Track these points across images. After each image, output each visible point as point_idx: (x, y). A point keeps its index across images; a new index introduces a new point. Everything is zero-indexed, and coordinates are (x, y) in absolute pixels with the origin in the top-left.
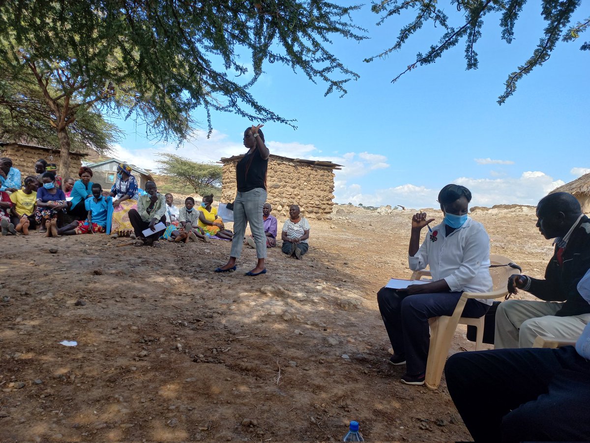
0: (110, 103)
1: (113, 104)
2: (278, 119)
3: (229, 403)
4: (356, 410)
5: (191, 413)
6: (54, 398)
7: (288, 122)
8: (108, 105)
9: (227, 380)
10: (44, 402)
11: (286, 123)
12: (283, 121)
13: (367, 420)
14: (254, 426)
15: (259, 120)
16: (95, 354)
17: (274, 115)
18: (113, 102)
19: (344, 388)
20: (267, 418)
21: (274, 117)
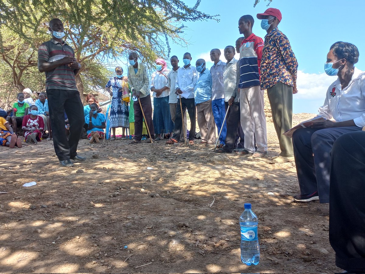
0: (109, 55)
1: (111, 55)
2: (205, 16)
3: (170, 216)
4: (271, 220)
5: (142, 220)
6: (53, 213)
7: (213, 18)
8: (108, 56)
9: (172, 204)
10: (46, 214)
11: (211, 18)
12: (208, 17)
13: (278, 225)
14: (186, 227)
15: (190, 20)
16: (85, 195)
17: (201, 13)
18: (111, 54)
19: (264, 209)
20: (197, 223)
21: (201, 15)
